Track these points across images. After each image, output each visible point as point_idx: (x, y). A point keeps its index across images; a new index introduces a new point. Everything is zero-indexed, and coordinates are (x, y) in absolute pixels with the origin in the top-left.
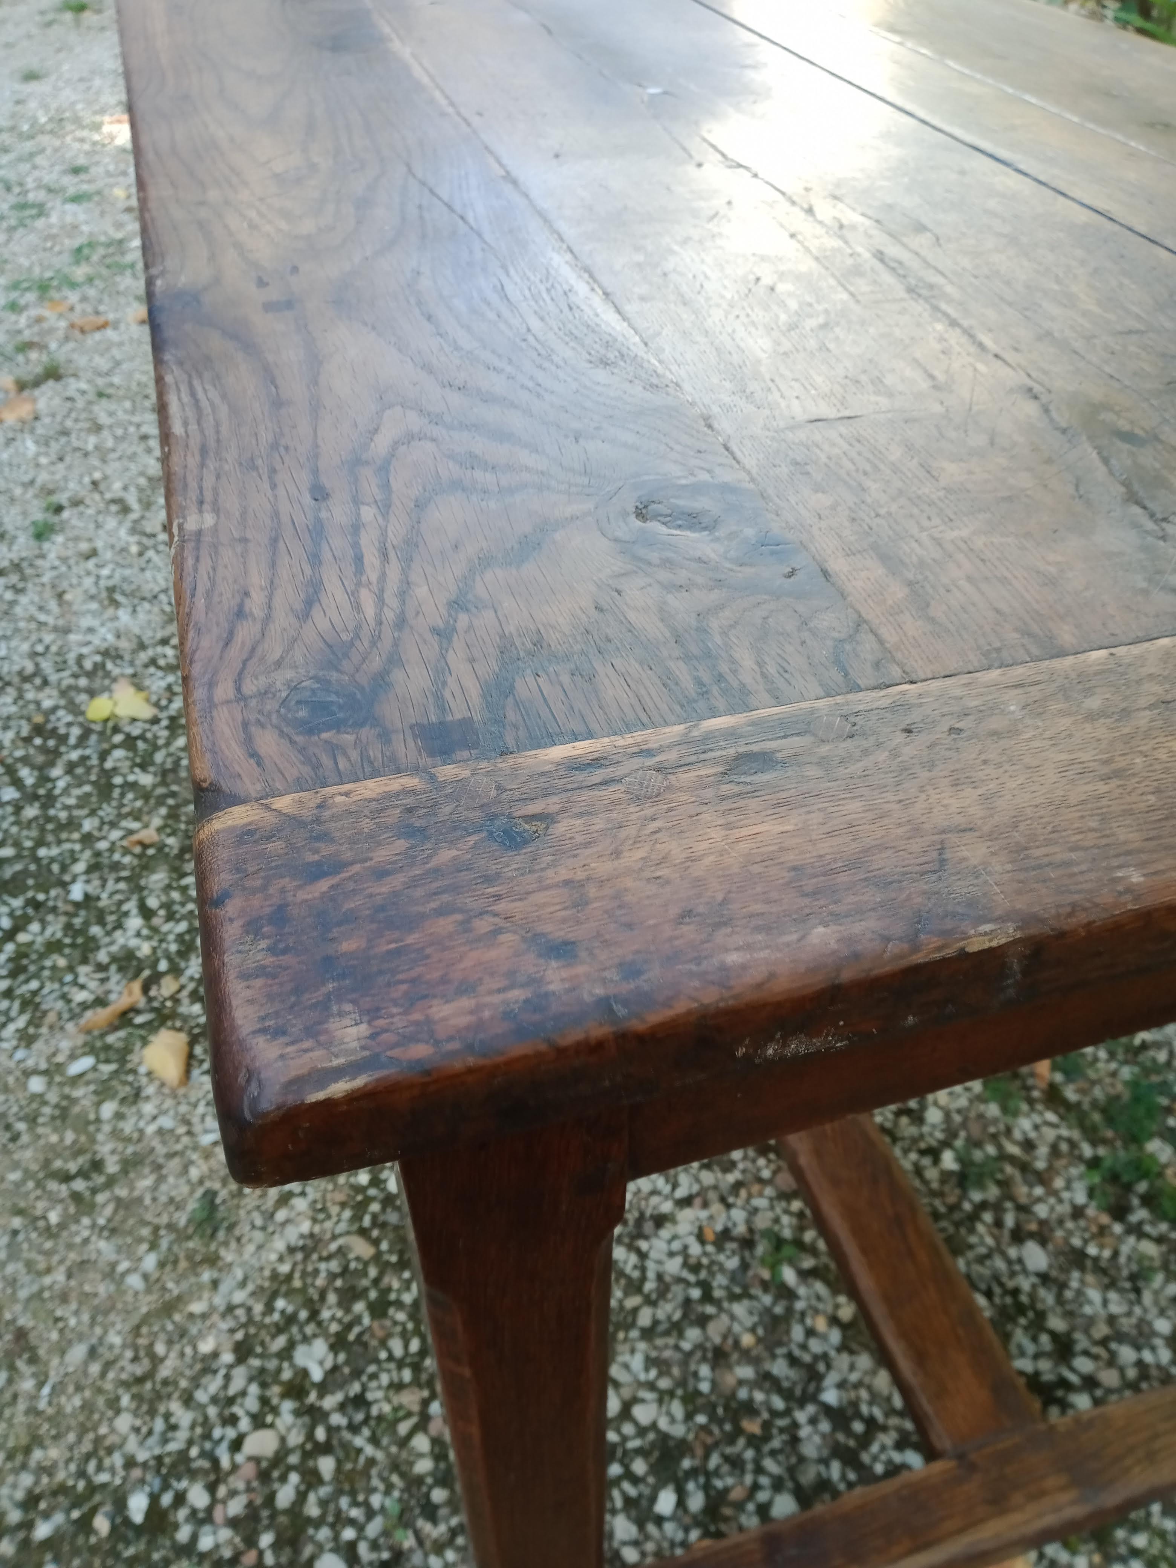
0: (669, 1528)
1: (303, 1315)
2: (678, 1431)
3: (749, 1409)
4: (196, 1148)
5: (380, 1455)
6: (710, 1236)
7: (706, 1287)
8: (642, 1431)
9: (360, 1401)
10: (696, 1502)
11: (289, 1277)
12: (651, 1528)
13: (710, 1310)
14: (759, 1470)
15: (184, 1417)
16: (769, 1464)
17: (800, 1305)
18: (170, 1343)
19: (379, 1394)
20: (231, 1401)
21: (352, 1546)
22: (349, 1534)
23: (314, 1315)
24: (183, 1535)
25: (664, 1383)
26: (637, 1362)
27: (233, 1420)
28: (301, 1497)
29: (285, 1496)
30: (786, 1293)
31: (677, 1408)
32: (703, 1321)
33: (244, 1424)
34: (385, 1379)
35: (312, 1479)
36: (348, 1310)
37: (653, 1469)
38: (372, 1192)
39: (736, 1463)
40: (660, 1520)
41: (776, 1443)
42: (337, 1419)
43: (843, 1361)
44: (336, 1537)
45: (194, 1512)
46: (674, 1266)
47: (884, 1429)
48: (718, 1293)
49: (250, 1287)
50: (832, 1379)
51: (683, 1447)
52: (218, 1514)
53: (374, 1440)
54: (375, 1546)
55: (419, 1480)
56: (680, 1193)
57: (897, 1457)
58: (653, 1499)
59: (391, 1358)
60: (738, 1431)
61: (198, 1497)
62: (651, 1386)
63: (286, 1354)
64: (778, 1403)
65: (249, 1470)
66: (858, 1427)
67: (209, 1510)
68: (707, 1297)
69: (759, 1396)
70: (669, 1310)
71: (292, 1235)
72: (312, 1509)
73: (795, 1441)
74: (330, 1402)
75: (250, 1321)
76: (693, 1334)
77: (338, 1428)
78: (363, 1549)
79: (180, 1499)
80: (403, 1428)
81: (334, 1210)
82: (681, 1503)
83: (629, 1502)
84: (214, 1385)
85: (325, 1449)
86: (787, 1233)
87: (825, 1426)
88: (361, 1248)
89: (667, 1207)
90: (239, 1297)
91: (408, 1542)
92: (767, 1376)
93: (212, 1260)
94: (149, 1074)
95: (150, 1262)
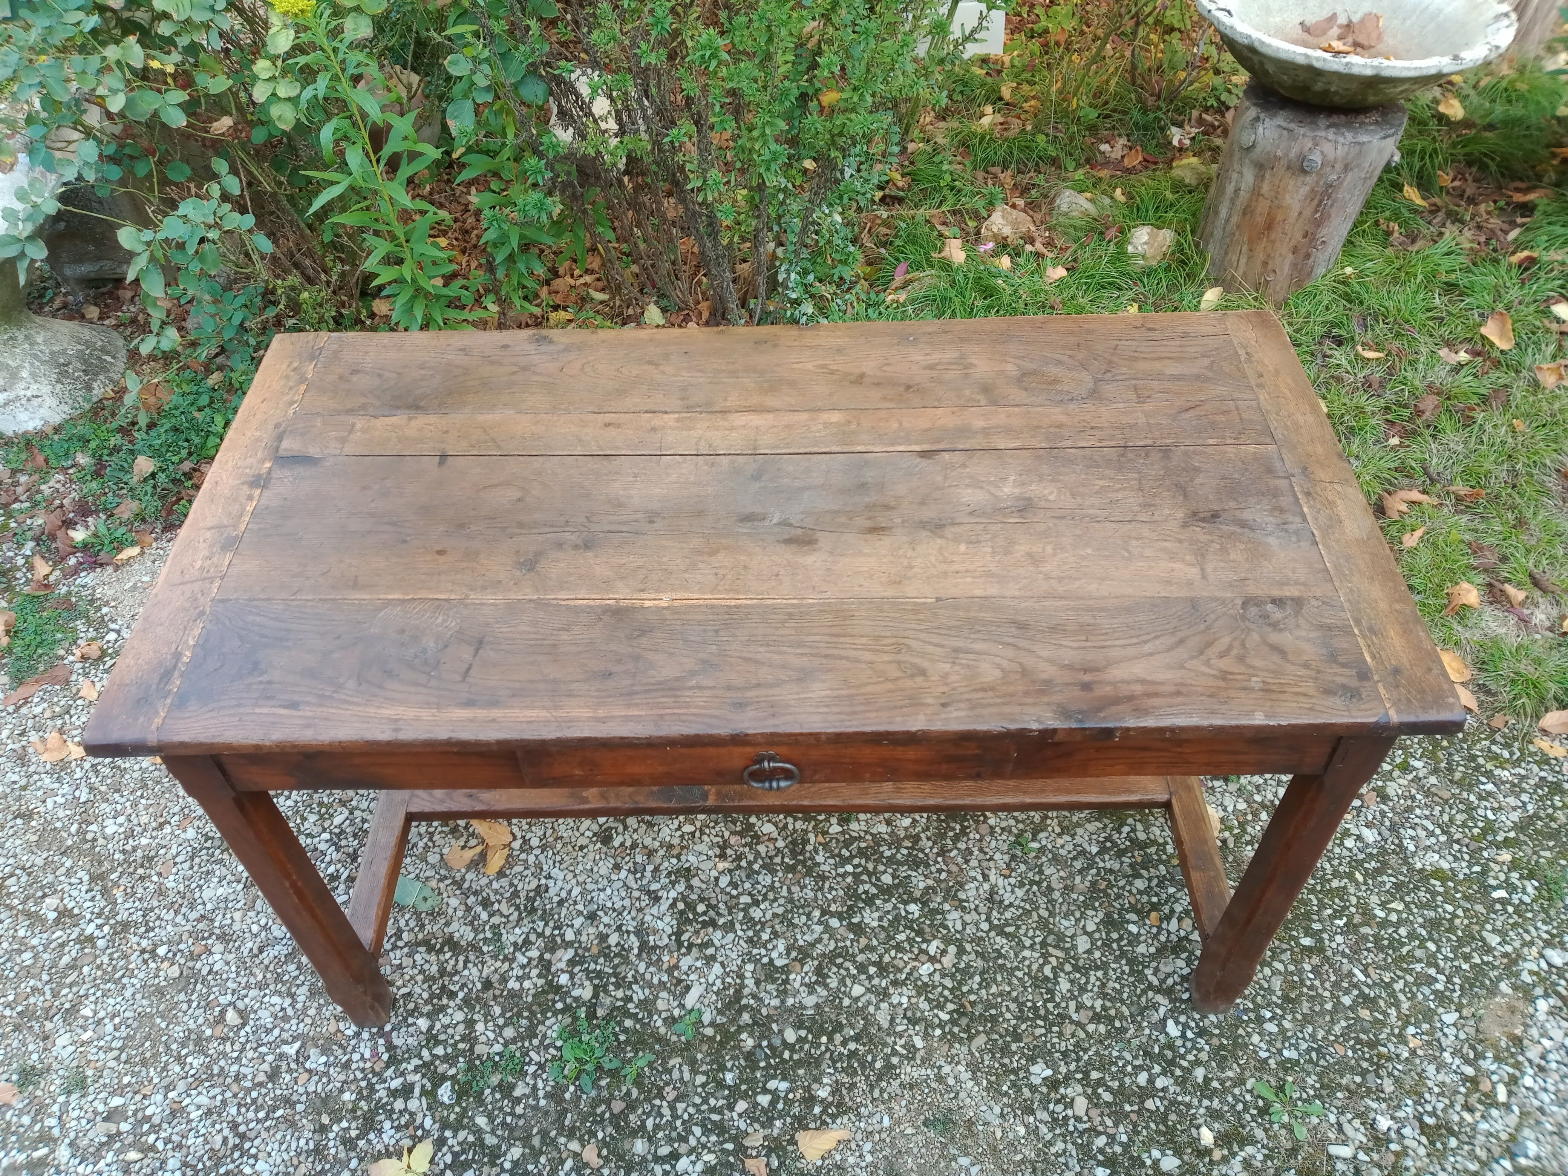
0: (1143, 931)
1: (1012, 1077)
2: (1101, 915)
3: (1094, 884)
4: (891, 1129)
5: (1094, 1049)
6: (1007, 872)
7: (1032, 883)
8: (1098, 930)
9: (1065, 1054)
10: (1133, 917)
11: (989, 1082)
12: (1142, 938)
13: (1045, 884)
14: (1123, 888)
15: (1059, 1146)
16: (1122, 883)
17: (1049, 846)
18: (1015, 1152)
19: (1063, 1044)
20: (1055, 1120)
21: (1134, 1067)
22: (1129, 1068)
23: (1014, 1072)
24: (1118, 1149)
25: (1078, 914)
26: (1066, 923)
27: (1066, 1118)
28: (1108, 1089)
29: (1107, 1097)
30: (1042, 850)
31: (1090, 913)
32: (1050, 889)
33: (1069, 1112)
34: (1055, 1040)
35: (1100, 1082)
36: (1015, 1053)
37: (1117, 930)
38: (947, 1029)
39: (1118, 896)
40: (1139, 934)
41: (1112, 878)
42: (1073, 1066)
43: (1078, 840)
44: (1130, 1075)
45: (1107, 1144)
46: (1020, 893)
47: (1110, 836)
48: (1037, 878)
49: (992, 1103)
50: (1086, 846)
51: (1108, 915)
52: (1111, 1131)
53: (1085, 1051)
54: (1135, 1057)
55: (1108, 1032)
56: (980, 878)
57: (1124, 835)
58: (1130, 933)
59: (1045, 1035)
60: (1104, 891)
61: (1101, 1141)
62: (1078, 920)
63: (1033, 1088)
64: (1094, 871)
65: (1094, 1113)
66: (1108, 844)
67: (1109, 1136)
68: (1039, 884)
69: (1089, 878)
70: (1042, 901)
71: (966, 1076)
72: (1115, 1084)
73: (1111, 871)
74: (1063, 1069)
75: (1011, 1106)
76: (1056, 895)
77: (1078, 1067)
78: (1136, 1063)
79: (1101, 1151)
80: (1083, 1035)
81: (953, 1051)
82: (1134, 923)
83: (1130, 943)
84: (1043, 1129)
85: (1086, 1074)
86: (1012, 839)
87: (1107, 857)
88: (981, 1040)
89: (986, 886)
90: (997, 1110)
91: (1135, 1042)
92: (1080, 872)
93: (970, 1123)
94: (823, 1158)
95: (964, 1161)
